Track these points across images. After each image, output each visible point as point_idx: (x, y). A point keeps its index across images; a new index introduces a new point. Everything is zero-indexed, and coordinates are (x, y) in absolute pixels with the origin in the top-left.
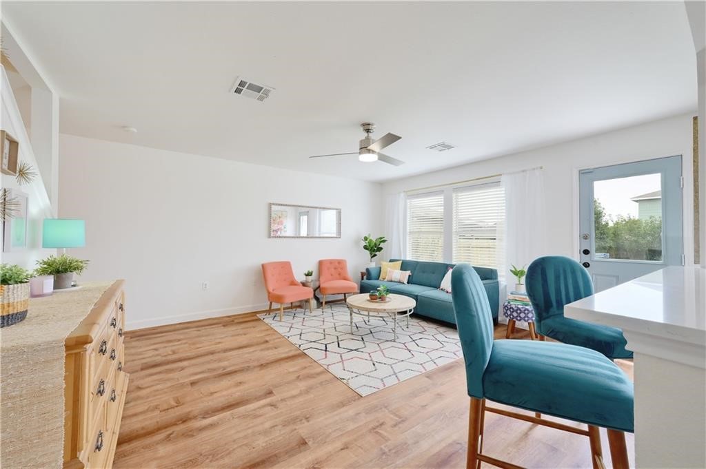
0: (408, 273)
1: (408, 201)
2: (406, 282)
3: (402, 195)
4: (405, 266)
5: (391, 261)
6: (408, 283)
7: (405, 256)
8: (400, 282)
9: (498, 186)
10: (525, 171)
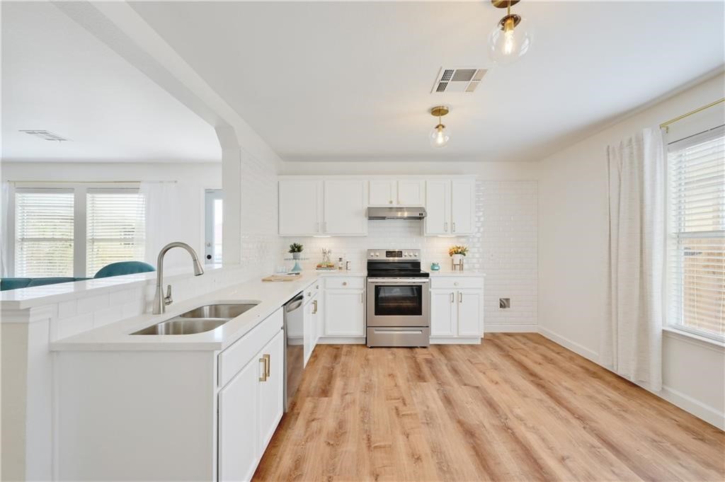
9: (137, 193)
10: (161, 182)
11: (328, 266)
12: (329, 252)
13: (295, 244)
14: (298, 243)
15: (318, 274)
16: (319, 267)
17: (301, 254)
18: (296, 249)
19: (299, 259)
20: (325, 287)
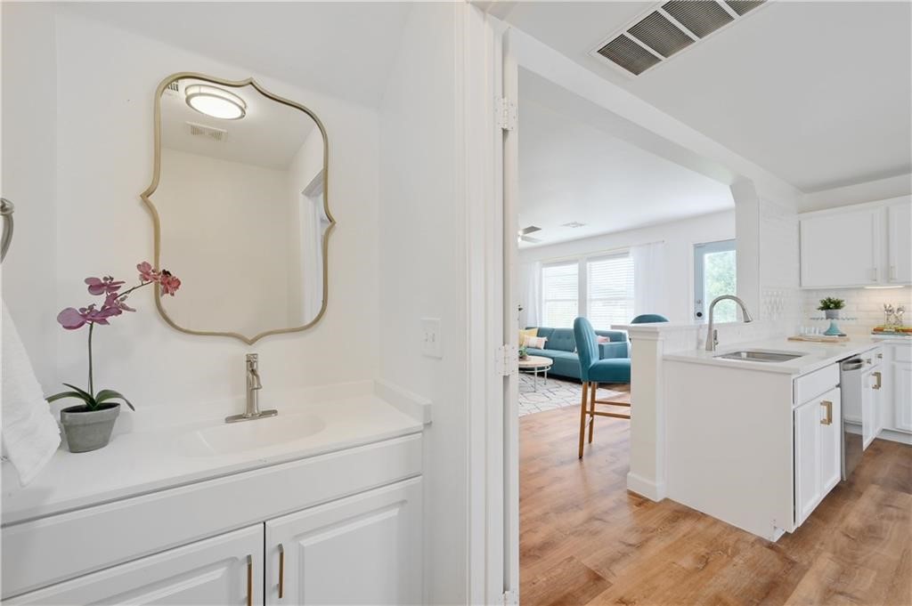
0: (545, 339)
1: (544, 269)
2: (542, 347)
3: (538, 263)
4: (541, 333)
5: (527, 329)
6: (545, 348)
7: (541, 322)
8: (537, 348)
9: (627, 257)
10: (649, 244)
11: (897, 331)
12: (899, 310)
13: (829, 300)
14: (834, 297)
15: (876, 341)
16: (878, 331)
17: (840, 312)
18: (831, 306)
19: (838, 319)
20: (894, 359)
